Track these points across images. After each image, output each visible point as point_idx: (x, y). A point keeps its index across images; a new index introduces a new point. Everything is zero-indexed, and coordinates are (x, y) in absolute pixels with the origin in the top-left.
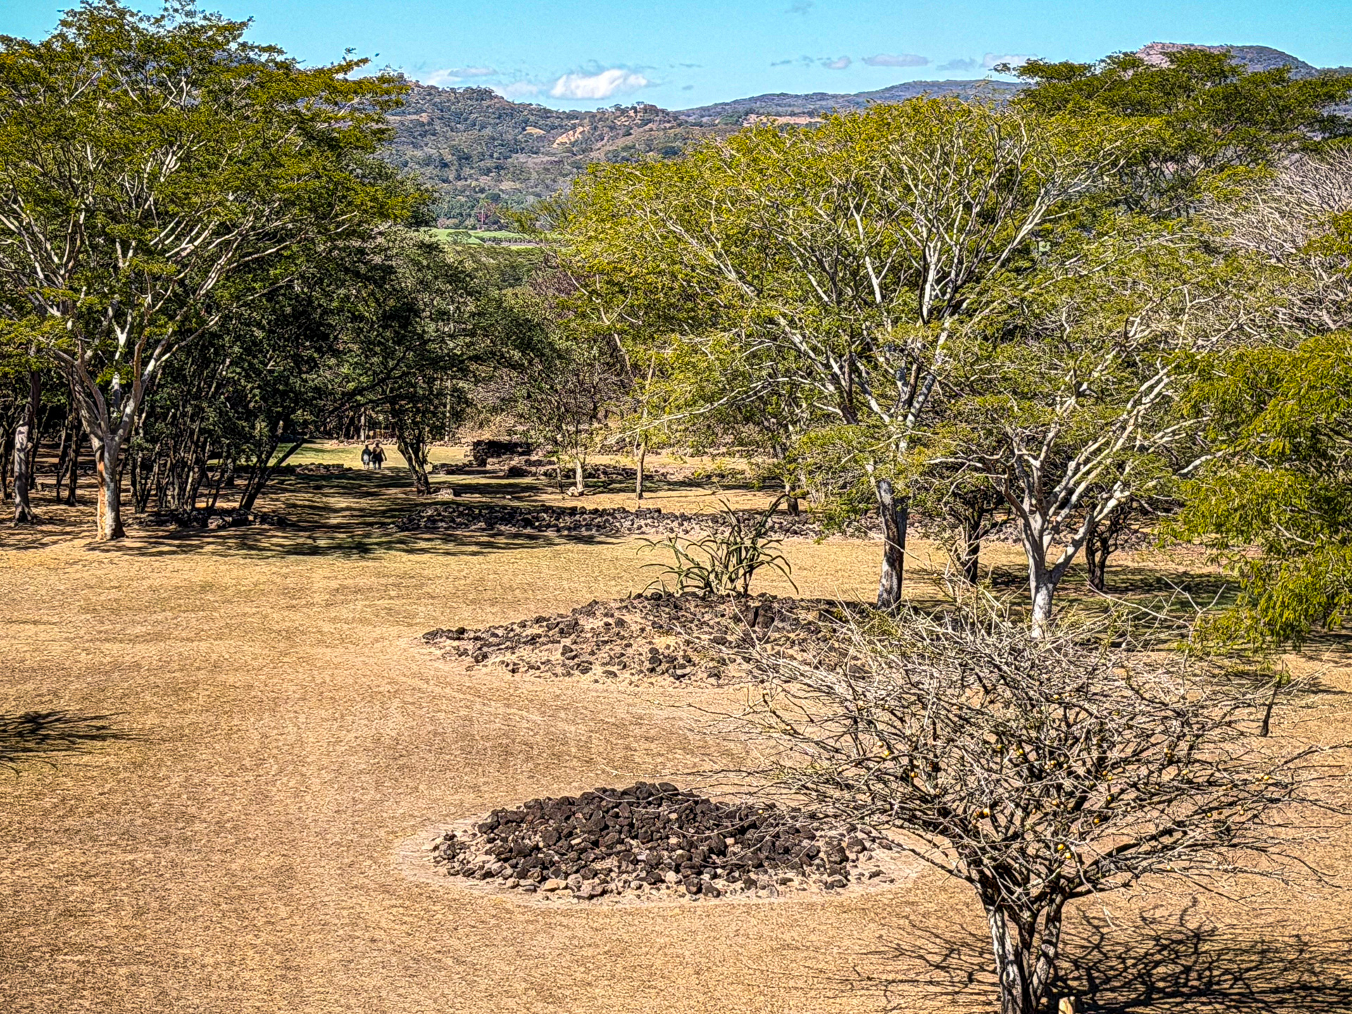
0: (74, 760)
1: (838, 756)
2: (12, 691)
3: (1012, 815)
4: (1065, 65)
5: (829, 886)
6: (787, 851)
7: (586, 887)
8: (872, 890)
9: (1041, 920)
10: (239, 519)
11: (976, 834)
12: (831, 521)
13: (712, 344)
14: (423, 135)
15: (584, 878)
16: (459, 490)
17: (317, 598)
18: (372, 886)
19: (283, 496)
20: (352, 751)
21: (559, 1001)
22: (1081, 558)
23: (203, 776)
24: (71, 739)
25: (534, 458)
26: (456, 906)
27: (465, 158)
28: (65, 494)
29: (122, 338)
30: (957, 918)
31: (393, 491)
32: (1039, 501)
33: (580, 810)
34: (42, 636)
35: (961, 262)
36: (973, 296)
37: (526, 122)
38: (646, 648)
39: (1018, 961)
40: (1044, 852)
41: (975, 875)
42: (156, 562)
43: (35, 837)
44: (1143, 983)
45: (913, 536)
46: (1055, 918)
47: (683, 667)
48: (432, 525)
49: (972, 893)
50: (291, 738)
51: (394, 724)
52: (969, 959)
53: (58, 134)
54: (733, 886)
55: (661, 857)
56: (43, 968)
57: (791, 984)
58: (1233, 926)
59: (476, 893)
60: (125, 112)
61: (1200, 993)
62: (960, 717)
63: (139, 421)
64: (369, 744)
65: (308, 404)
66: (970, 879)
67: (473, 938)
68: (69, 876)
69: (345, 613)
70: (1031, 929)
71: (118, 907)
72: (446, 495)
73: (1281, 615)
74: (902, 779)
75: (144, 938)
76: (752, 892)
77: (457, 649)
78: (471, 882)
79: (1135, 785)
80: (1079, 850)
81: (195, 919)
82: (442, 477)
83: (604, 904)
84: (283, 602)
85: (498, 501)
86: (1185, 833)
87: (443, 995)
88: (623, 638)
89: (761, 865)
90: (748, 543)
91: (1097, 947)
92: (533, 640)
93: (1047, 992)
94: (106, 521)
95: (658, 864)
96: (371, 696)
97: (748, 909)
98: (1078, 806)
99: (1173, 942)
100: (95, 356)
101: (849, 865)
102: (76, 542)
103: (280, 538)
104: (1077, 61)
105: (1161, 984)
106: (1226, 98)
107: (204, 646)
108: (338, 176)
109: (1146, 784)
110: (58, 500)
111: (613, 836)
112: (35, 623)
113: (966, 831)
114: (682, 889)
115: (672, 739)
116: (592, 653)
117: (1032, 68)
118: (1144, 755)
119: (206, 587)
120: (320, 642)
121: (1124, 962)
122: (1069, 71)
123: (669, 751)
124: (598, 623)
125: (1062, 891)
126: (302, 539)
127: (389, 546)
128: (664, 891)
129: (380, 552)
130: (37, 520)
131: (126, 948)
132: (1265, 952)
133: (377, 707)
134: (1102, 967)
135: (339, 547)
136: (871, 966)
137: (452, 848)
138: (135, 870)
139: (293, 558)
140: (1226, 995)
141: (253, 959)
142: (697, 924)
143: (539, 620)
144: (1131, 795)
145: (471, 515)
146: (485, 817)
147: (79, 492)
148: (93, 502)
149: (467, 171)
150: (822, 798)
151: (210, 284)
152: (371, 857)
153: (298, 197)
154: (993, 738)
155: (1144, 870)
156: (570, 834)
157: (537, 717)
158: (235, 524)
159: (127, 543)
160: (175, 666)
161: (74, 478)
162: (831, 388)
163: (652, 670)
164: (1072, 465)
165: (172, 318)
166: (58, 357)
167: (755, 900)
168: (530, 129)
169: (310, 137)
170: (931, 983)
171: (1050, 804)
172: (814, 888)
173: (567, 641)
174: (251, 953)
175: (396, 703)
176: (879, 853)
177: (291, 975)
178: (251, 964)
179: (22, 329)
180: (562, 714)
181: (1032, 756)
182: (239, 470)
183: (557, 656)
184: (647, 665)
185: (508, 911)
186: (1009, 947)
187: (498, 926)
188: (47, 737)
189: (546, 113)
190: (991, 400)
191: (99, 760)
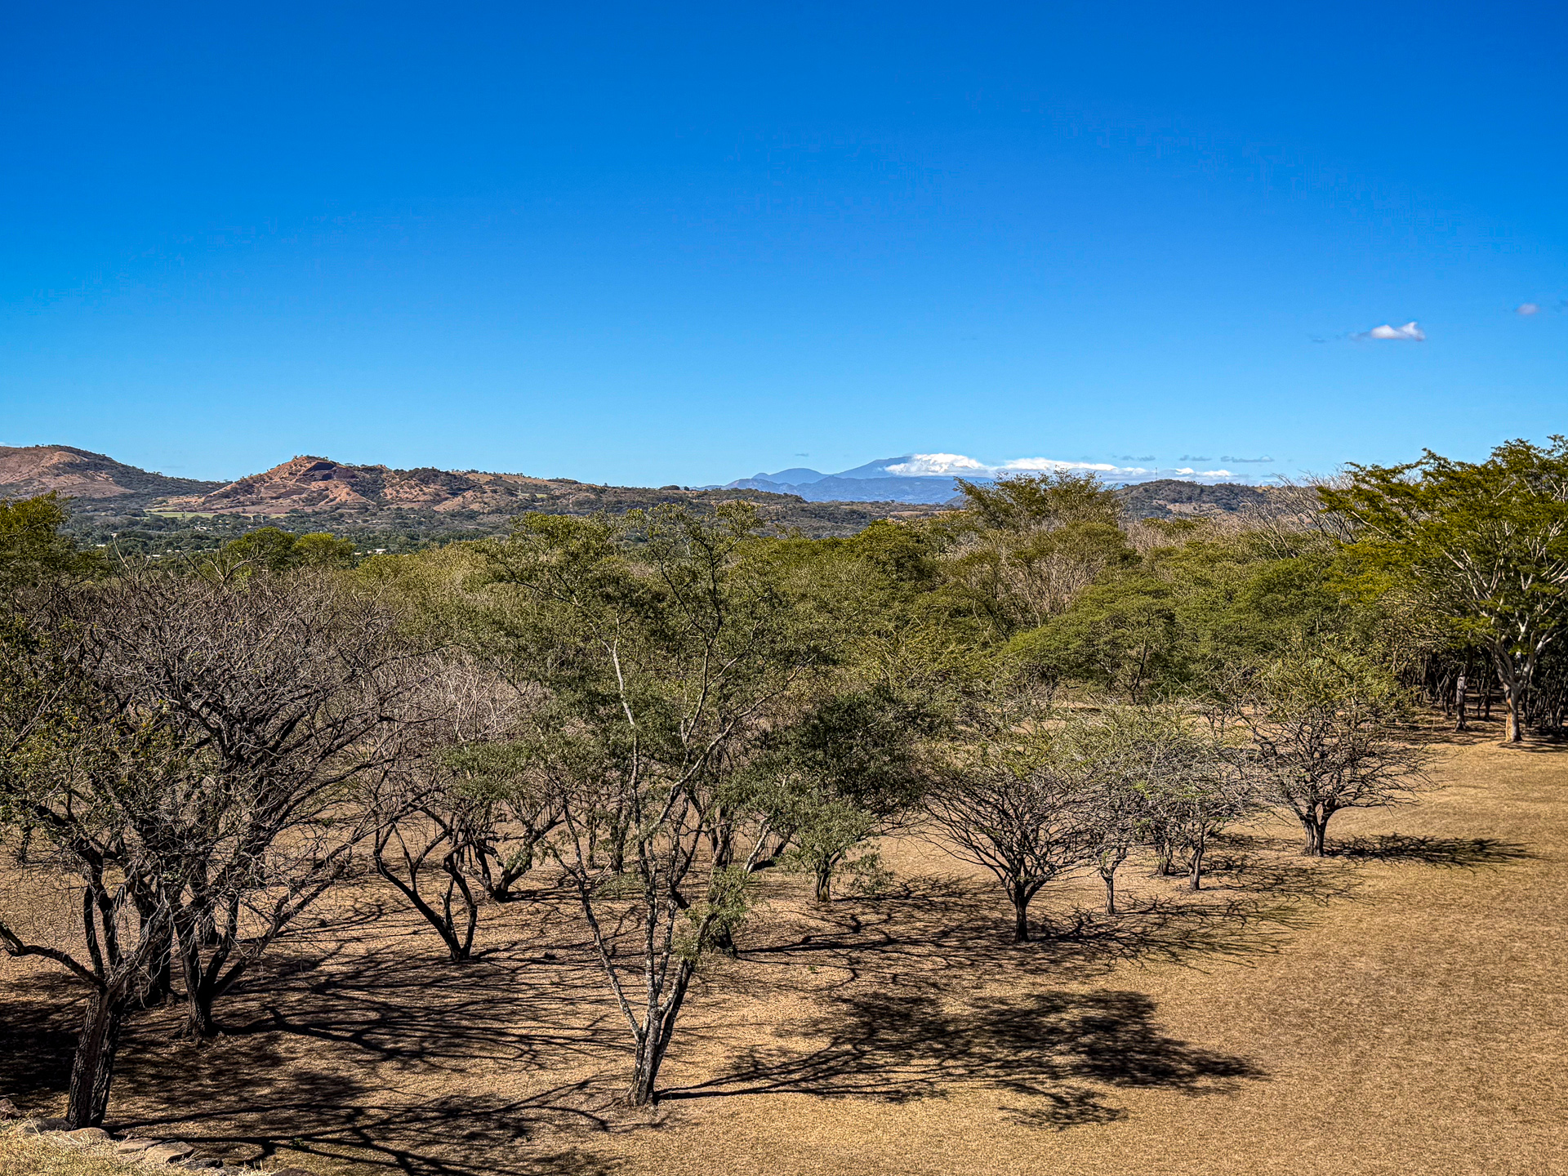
0: (1507, 869)
2: (1466, 826)
24: (1503, 856)
28: (1483, 714)
29: (1523, 629)
34: (1480, 795)
42: (1543, 756)
43: (1489, 912)
56: (1501, 990)
60: (1530, 502)
68: (1513, 936)
94: (1511, 732)
100: (1507, 639)
102: (1494, 742)
110: (1479, 718)
112: (1475, 787)
130: (1469, 729)
131: (1550, 983)
147: (1492, 714)
148: (1501, 720)
159: (1524, 744)
160: (1561, 817)
161: (1488, 706)
165: (1554, 618)
166: (1486, 639)
188: (1489, 854)
191: (1521, 869)
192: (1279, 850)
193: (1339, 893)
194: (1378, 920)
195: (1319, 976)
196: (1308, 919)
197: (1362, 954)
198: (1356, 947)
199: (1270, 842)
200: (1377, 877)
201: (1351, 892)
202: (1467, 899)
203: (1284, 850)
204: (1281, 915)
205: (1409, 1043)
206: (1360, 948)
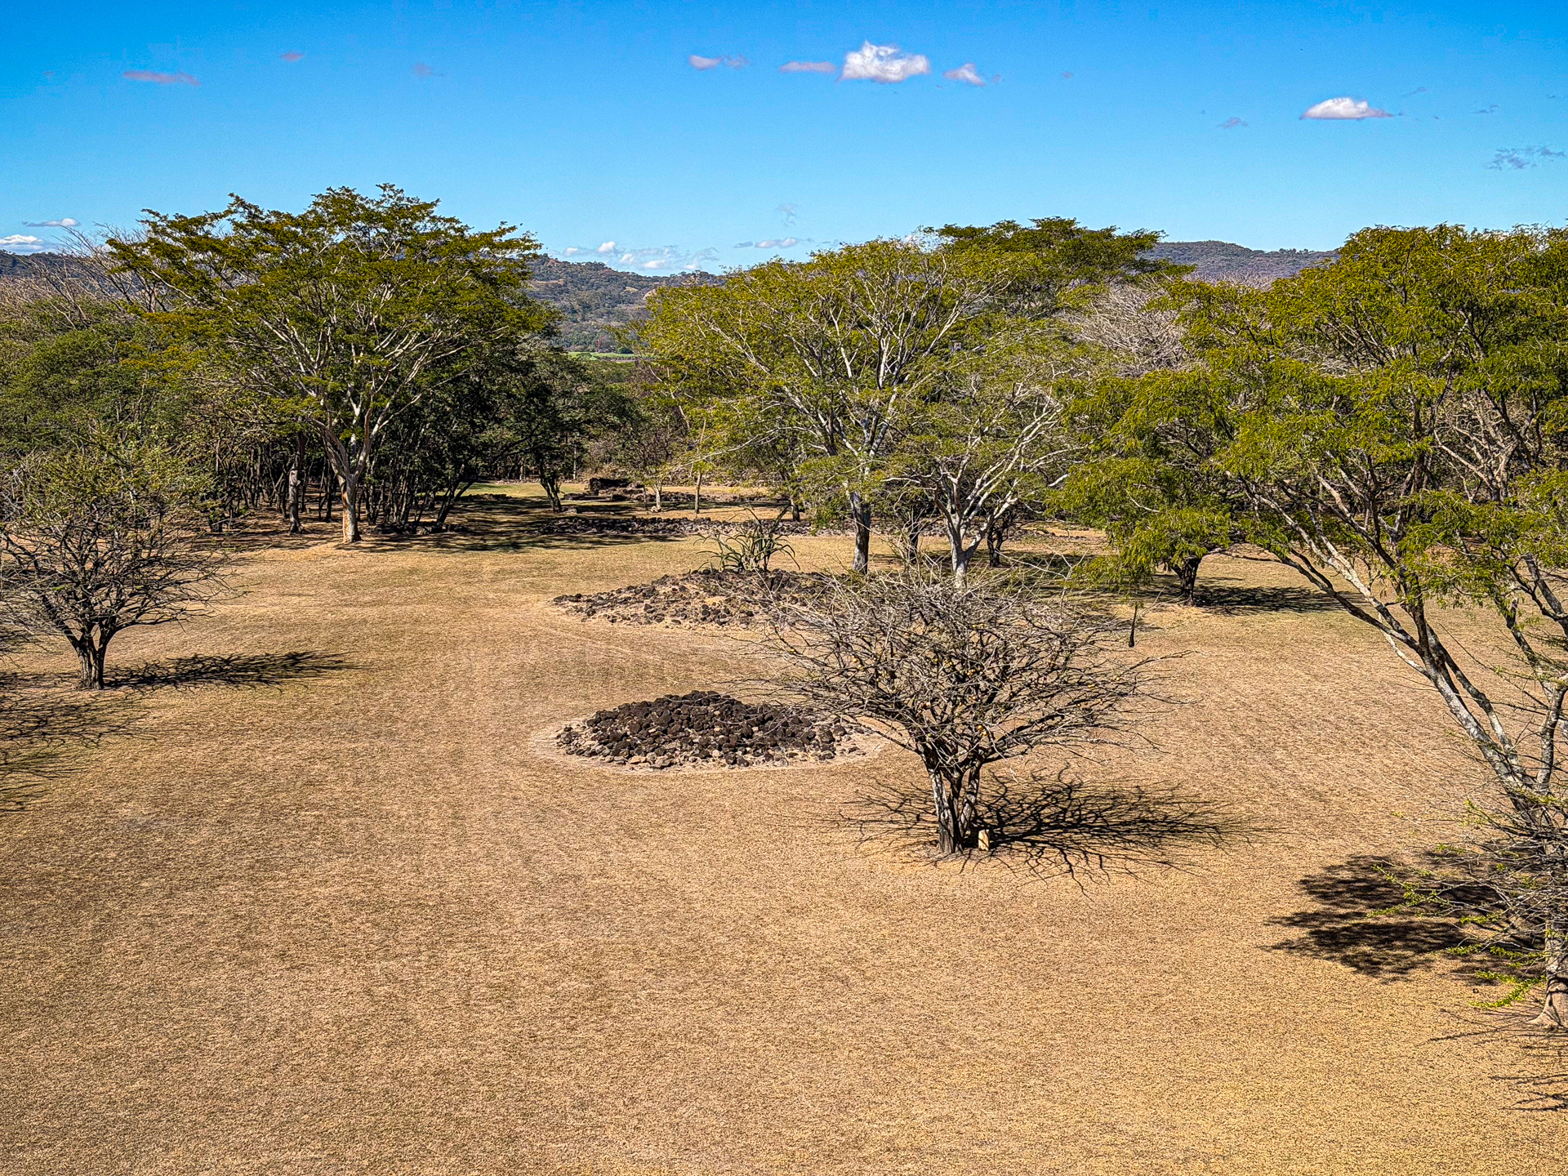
0: (319, 683)
1: (826, 668)
2: (282, 639)
3: (946, 707)
4: (969, 228)
5: (822, 758)
6: (793, 735)
7: (659, 761)
8: (851, 760)
9: (965, 779)
10: (436, 528)
11: (921, 720)
12: (820, 520)
13: (739, 405)
14: (561, 293)
15: (658, 755)
16: (580, 509)
17: (485, 577)
18: (515, 762)
19: (466, 515)
20: (505, 674)
21: (639, 837)
22: (984, 545)
23: (405, 691)
24: (318, 670)
25: (629, 489)
26: (571, 774)
27: (587, 307)
28: (324, 515)
29: (357, 411)
30: (908, 778)
31: (537, 510)
32: (958, 505)
33: (655, 710)
34: (303, 603)
35: (903, 350)
36: (912, 372)
37: (626, 284)
38: (699, 606)
39: (951, 808)
40: (968, 732)
41: (921, 749)
42: (381, 556)
43: (290, 734)
44: (1035, 820)
45: (874, 534)
46: (975, 776)
47: (724, 617)
48: (562, 531)
49: (920, 760)
50: (464, 667)
51: (533, 657)
52: (917, 805)
53: (310, 275)
54: (757, 759)
55: (709, 740)
56: (290, 820)
57: (797, 823)
58: (1094, 782)
59: (585, 766)
61: (1074, 826)
62: (909, 641)
63: (370, 465)
64: (516, 669)
65: (479, 454)
66: (917, 751)
67: (582, 796)
68: (311, 760)
69: (504, 586)
70: (959, 786)
71: (343, 778)
72: (572, 513)
73: (1135, 560)
74: (870, 683)
75: (360, 799)
76: (770, 763)
77: (576, 607)
78: (582, 759)
79: (1029, 685)
80: (992, 729)
81: (395, 786)
82: (570, 502)
83: (670, 773)
84: (463, 579)
85: (604, 516)
86: (1063, 717)
87: (561, 834)
88: (685, 599)
89: (776, 745)
90: (767, 537)
91: (1003, 796)
92: (625, 601)
93: (970, 827)
94: (349, 532)
95: (707, 745)
96: (517, 638)
97: (768, 774)
98: (990, 700)
99: (1054, 792)
100: (339, 422)
101: (835, 744)
102: (329, 544)
103: (462, 540)
104: (977, 226)
105: (1047, 821)
106: (1074, 247)
107: (409, 608)
108: (495, 301)
109: (1036, 684)
110: (320, 519)
111: (676, 726)
112: (299, 595)
113: (915, 718)
114: (723, 761)
115: (716, 662)
116: (665, 609)
117: (948, 231)
118: (1034, 665)
119: (413, 571)
120: (487, 605)
121: (1021, 806)
122: (971, 233)
123: (715, 671)
124: (668, 589)
125: (980, 757)
126: (477, 541)
127: (533, 544)
128: (711, 763)
129: (527, 548)
131: (347, 806)
132: (1116, 799)
133: (523, 646)
134: (1007, 810)
135: (501, 545)
136: (852, 812)
137: (569, 736)
138: (357, 754)
139: (470, 552)
140: (1091, 827)
141: (433, 812)
142: (733, 785)
143: (629, 588)
144: (1025, 692)
145: (588, 524)
146: (592, 715)
147: (333, 513)
148: (340, 520)
149: (589, 315)
150: (816, 696)
151: (412, 375)
152: (515, 744)
153: (471, 316)
154: (931, 655)
155: (1035, 744)
156: (648, 726)
157: (627, 651)
158: (434, 531)
159: (363, 544)
160: (389, 621)
161: (329, 506)
162: (819, 433)
163: (704, 619)
164: (979, 481)
165: (388, 396)
166: (317, 425)
167: (773, 768)
168: (628, 288)
169: (477, 277)
170: (891, 822)
171: (971, 699)
172: (812, 759)
173: (648, 601)
174: (432, 808)
175: (534, 643)
176: (855, 736)
177: (459, 822)
178: (432, 816)
179: (289, 405)
180: (645, 649)
181: (958, 667)
182: (438, 499)
183: (641, 611)
184: (701, 616)
185: (606, 778)
186: (944, 797)
187: (599, 788)
188: (302, 668)
189: (638, 278)
190: (925, 439)
191: (337, 682)
192: (49, 687)
193: (114, 730)
194: (157, 756)
195: (71, 831)
196: (69, 764)
197: (129, 798)
198: (125, 791)
199: (38, 678)
200: (165, 706)
201: (131, 727)
202: (268, 721)
203: (55, 685)
204: (35, 763)
205: (170, 895)
206: (130, 791)
